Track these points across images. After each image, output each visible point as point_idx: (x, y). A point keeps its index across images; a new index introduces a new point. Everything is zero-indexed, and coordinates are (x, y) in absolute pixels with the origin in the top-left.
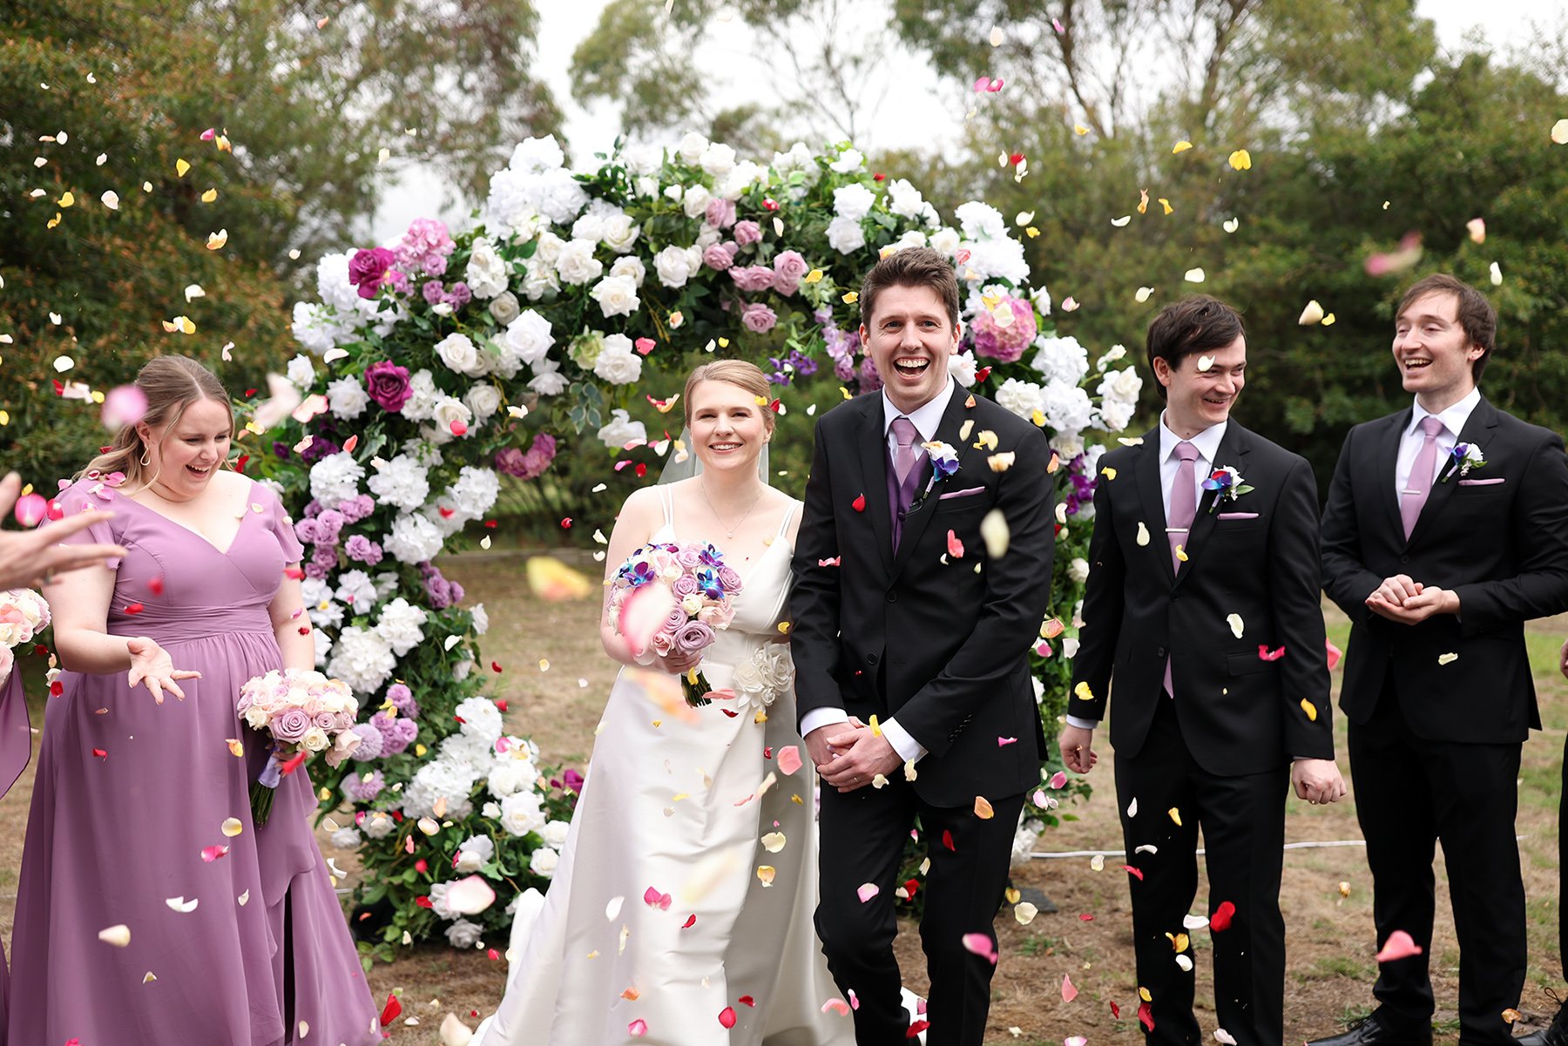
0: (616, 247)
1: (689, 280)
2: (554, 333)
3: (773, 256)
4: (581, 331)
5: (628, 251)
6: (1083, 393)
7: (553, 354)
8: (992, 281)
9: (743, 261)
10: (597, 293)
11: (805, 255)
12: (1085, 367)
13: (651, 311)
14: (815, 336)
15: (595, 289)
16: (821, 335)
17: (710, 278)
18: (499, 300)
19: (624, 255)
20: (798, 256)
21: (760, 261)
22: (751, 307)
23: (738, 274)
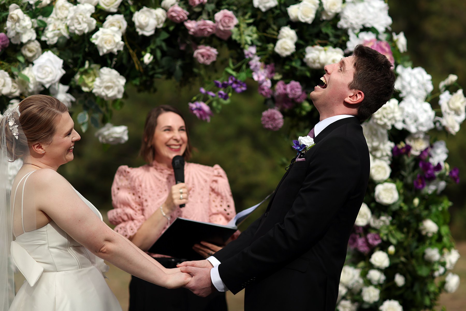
0: (106, 8)
1: (157, 30)
2: (65, 66)
3: (215, 12)
4: (83, 65)
5: (115, 10)
6: (427, 106)
7: (64, 80)
8: (365, 29)
9: (194, 16)
10: (97, 39)
11: (236, 12)
12: (430, 88)
13: (131, 51)
14: (244, 67)
15: (94, 36)
16: (248, 66)
17: (171, 28)
18: (28, 45)
19: (112, 14)
20: (230, 13)
21: (204, 16)
22: (200, 47)
23: (191, 25)
